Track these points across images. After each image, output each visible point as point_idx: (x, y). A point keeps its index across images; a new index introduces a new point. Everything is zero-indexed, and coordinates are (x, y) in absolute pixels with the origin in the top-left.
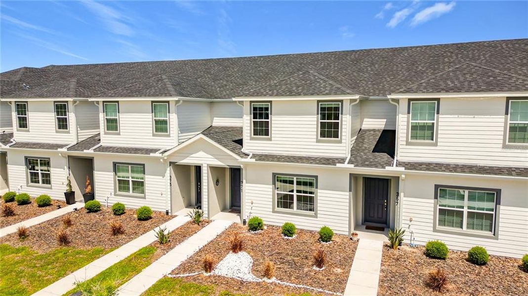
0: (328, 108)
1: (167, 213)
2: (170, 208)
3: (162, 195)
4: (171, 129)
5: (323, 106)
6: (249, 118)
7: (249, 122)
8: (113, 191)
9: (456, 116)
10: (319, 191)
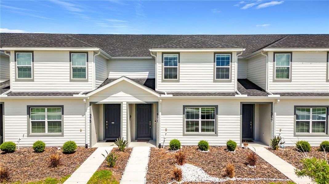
0: (221, 58)
1: (86, 147)
2: (89, 142)
3: (81, 131)
4: (89, 75)
5: (219, 57)
6: (161, 65)
7: (161, 68)
8: (26, 132)
9: (302, 63)
10: (219, 116)
